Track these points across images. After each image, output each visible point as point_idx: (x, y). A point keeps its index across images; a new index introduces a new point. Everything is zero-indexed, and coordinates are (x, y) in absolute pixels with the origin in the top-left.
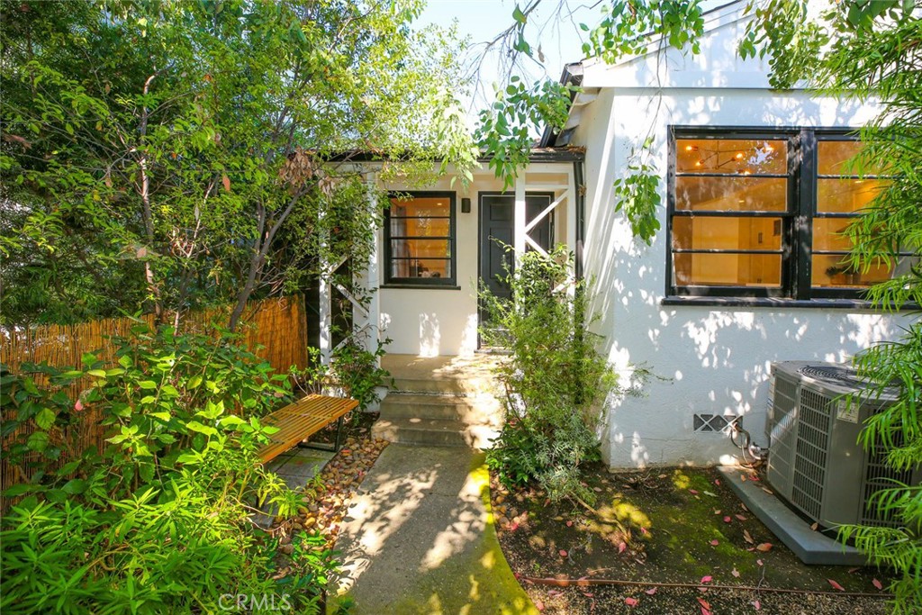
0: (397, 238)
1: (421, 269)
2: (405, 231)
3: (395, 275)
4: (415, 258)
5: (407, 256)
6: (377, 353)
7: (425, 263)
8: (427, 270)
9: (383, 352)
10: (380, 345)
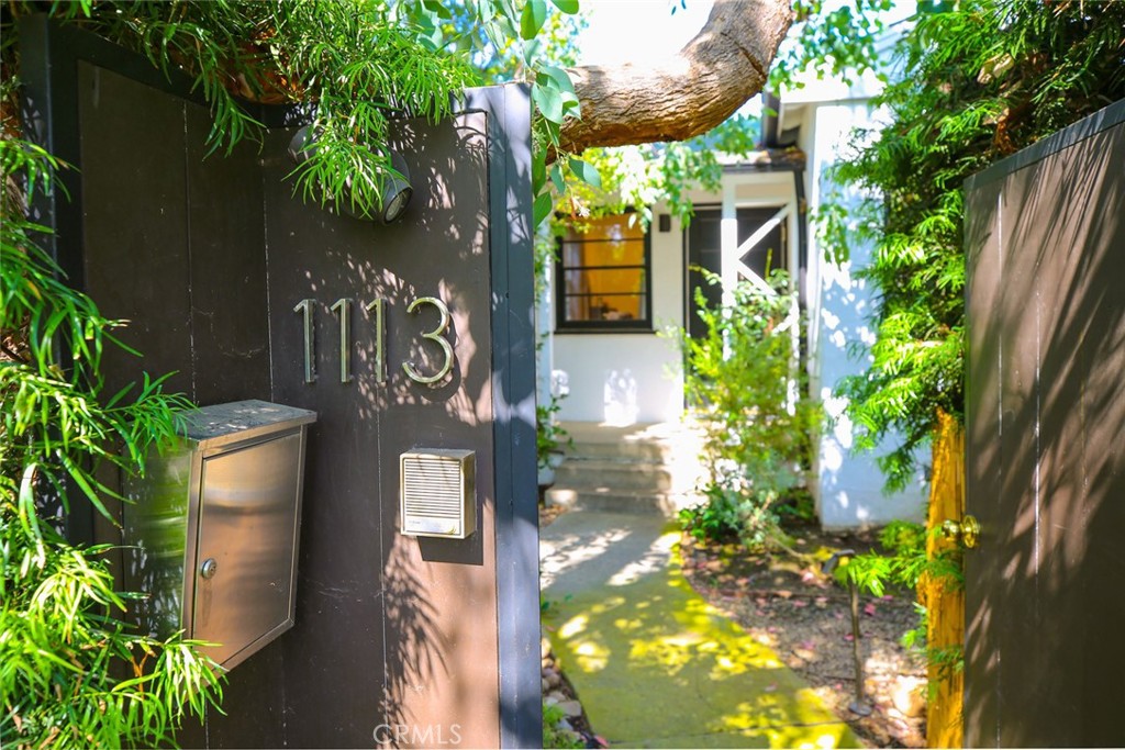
0: (572, 269)
1: (605, 309)
2: (582, 257)
3: (569, 318)
4: (597, 295)
5: (585, 291)
6: (551, 409)
7: (611, 301)
8: (615, 310)
9: (557, 408)
10: (554, 400)
